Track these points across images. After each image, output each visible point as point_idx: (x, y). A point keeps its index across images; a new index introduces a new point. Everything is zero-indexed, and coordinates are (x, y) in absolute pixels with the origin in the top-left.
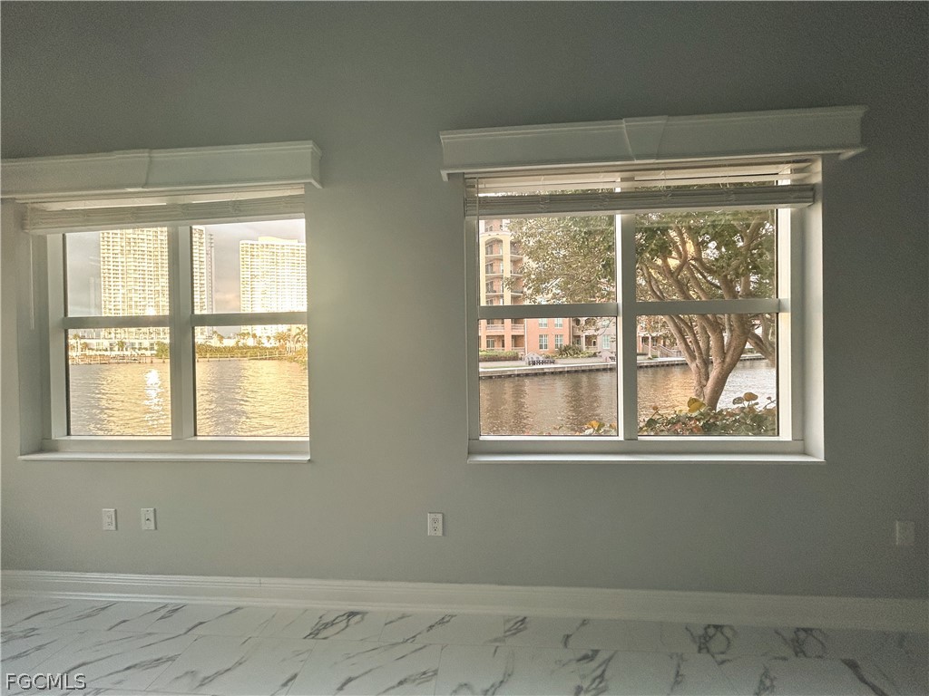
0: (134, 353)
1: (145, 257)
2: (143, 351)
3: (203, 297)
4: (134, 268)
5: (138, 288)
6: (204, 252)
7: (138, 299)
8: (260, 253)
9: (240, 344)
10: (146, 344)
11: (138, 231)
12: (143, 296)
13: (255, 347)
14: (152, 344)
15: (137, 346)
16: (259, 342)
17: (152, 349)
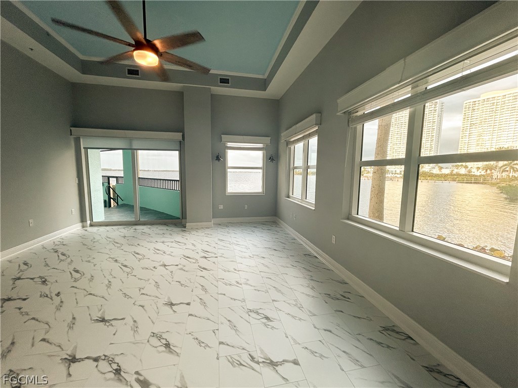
0: (392, 176)
1: (403, 126)
2: (396, 175)
3: (432, 144)
4: (397, 132)
5: (397, 143)
6: (437, 115)
7: (397, 149)
8: (481, 107)
9: (454, 172)
10: (398, 172)
11: (401, 113)
12: (399, 146)
13: (465, 175)
14: (401, 171)
15: (394, 172)
16: (470, 171)
17: (400, 174)
